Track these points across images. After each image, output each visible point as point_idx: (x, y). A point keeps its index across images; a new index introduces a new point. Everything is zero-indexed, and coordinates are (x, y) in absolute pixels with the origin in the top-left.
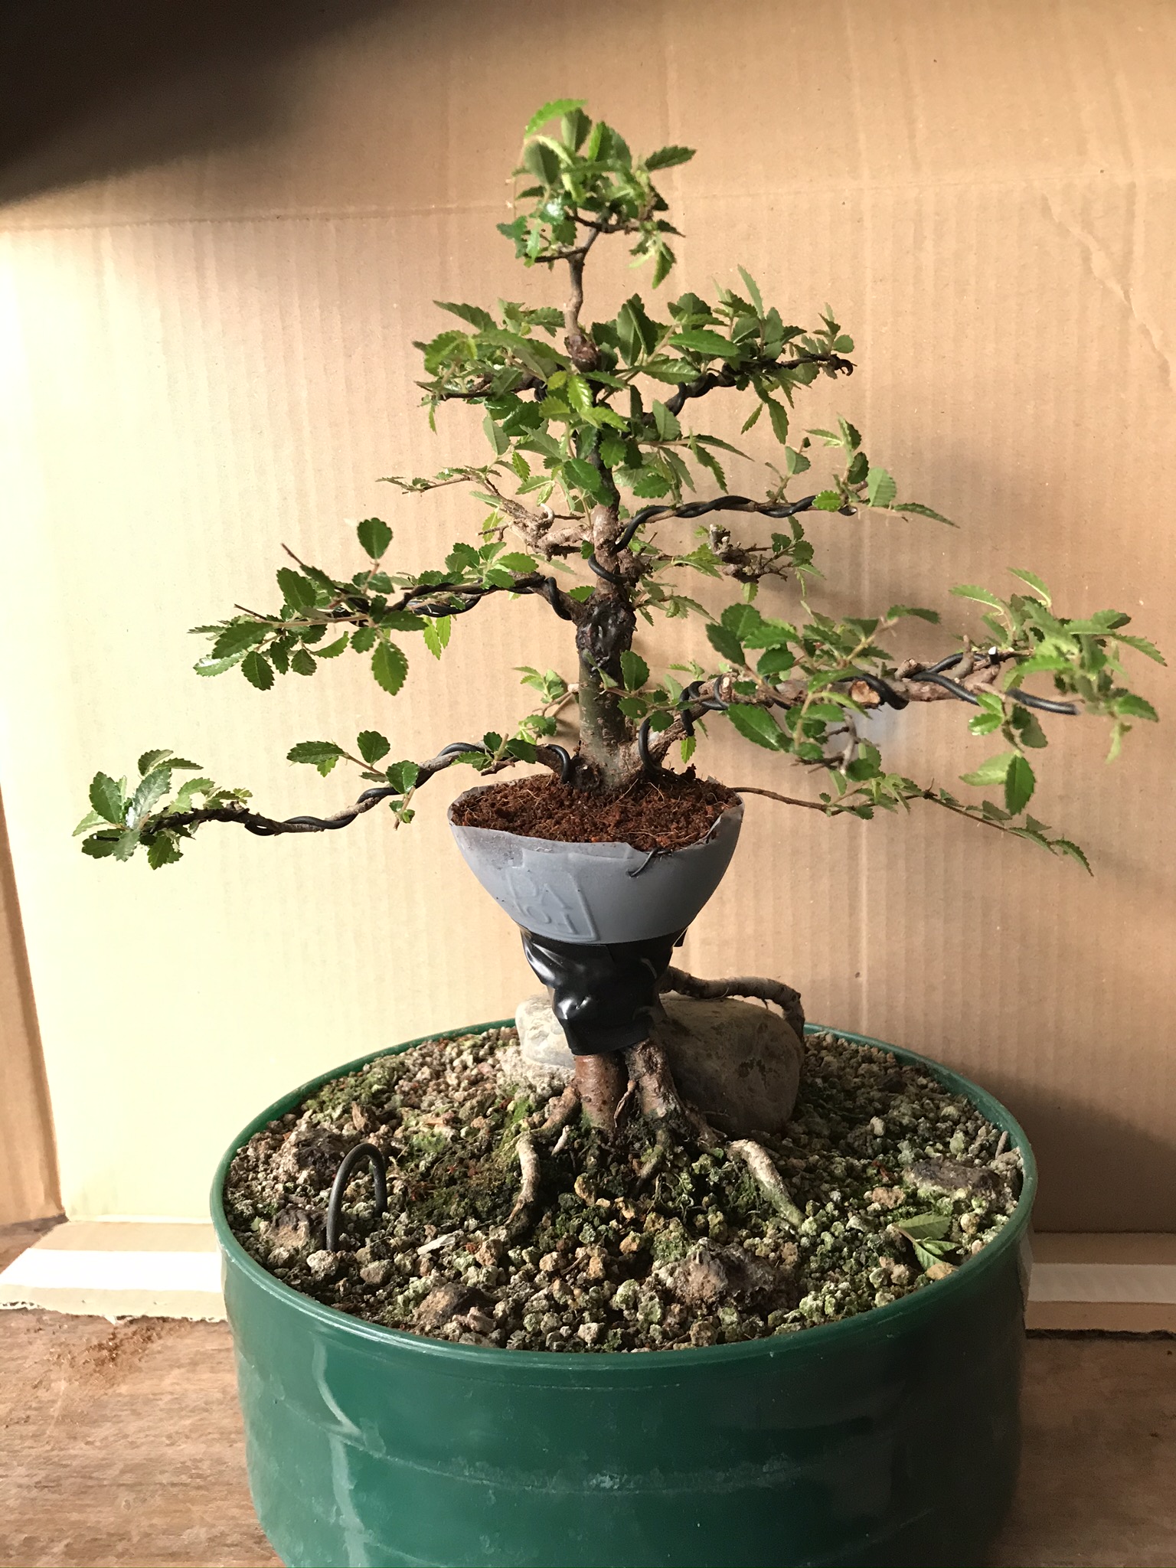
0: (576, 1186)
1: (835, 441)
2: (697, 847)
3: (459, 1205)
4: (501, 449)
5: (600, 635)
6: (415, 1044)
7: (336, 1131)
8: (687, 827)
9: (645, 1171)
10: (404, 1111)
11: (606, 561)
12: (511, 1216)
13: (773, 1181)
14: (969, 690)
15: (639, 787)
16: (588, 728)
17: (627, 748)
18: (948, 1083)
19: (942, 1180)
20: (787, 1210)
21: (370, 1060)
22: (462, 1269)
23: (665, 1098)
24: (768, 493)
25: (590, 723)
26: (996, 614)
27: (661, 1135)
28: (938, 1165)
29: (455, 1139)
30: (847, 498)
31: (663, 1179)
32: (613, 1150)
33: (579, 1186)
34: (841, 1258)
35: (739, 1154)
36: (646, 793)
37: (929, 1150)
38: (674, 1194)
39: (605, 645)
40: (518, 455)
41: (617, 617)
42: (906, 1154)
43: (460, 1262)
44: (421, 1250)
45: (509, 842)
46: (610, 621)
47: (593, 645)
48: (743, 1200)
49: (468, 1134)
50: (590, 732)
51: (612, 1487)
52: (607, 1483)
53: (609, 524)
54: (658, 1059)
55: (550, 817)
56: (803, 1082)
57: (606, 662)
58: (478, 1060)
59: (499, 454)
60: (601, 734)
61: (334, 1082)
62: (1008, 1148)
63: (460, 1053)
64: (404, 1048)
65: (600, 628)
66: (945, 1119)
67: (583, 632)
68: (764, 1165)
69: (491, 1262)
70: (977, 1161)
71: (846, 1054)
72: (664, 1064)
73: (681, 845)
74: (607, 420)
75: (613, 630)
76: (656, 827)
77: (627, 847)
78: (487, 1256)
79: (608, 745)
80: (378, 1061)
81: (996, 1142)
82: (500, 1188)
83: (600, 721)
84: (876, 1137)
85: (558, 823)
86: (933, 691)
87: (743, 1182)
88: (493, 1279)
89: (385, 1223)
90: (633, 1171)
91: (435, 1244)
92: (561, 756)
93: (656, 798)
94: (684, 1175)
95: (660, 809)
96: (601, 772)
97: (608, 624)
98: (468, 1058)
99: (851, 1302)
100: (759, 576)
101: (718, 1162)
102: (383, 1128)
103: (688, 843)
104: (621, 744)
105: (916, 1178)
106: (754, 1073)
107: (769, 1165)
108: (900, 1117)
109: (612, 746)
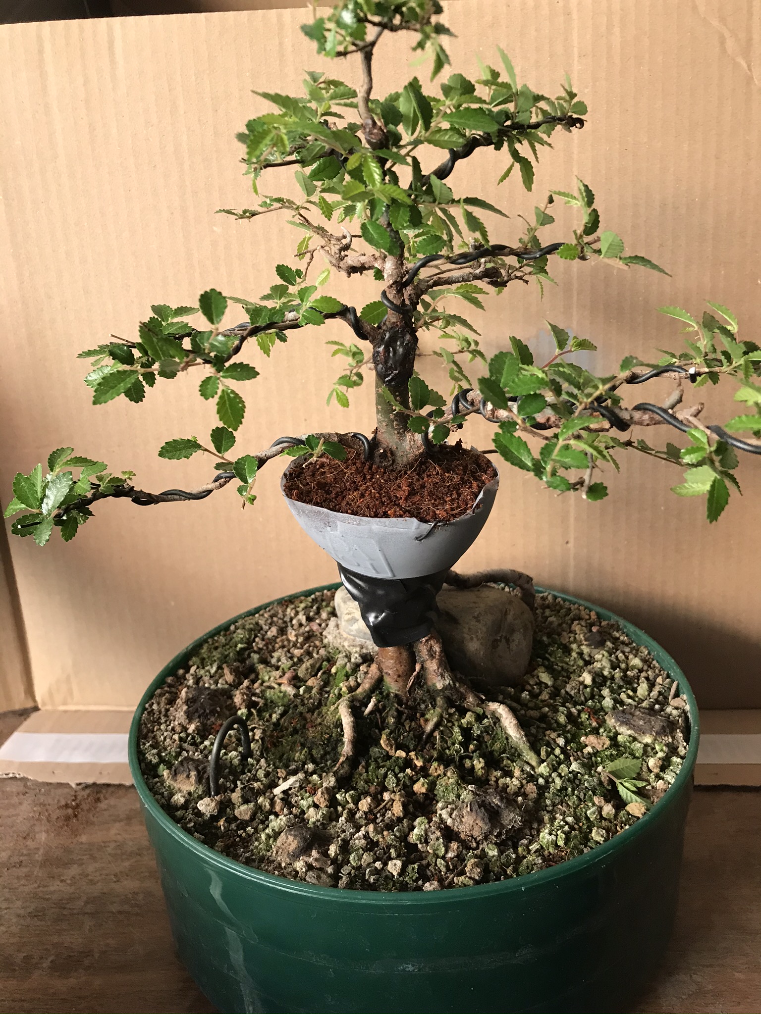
0: (382, 742)
1: (575, 202)
2: (467, 517)
3: (301, 753)
4: (310, 191)
5: (391, 355)
6: (265, 607)
7: (213, 687)
8: (458, 499)
9: (429, 727)
10: (260, 667)
11: (394, 297)
12: (337, 765)
13: (518, 736)
14: (680, 419)
15: (421, 463)
16: (383, 421)
17: (412, 435)
18: (634, 637)
19: (634, 726)
20: (528, 755)
21: (234, 621)
22: (305, 809)
23: (442, 676)
24: (520, 240)
25: (384, 418)
26: (691, 329)
27: (440, 701)
28: (631, 714)
29: (296, 696)
30: (583, 248)
31: (442, 732)
32: (406, 711)
33: (384, 742)
34: (567, 795)
35: (493, 713)
36: (427, 468)
37: (623, 696)
38: (449, 743)
39: (395, 362)
40: (323, 198)
41: (404, 339)
42: (608, 702)
43: (304, 803)
44: (277, 791)
45: (327, 515)
46: (398, 343)
47: (386, 362)
48: (497, 746)
49: (304, 692)
50: (384, 424)
51: (413, 971)
52: (410, 968)
53: (397, 268)
54: (437, 648)
55: (356, 489)
56: (534, 640)
57: (396, 375)
58: (309, 619)
59: (308, 196)
60: (393, 425)
61: (210, 640)
62: (677, 695)
63: (297, 613)
64: (257, 610)
65: (391, 349)
66: (633, 667)
67: (378, 352)
68: (512, 724)
69: (325, 804)
70: (657, 707)
71: (563, 611)
72: (441, 652)
73: (455, 516)
74: (395, 195)
75: (401, 350)
76: (435, 500)
77: (415, 521)
78: (322, 800)
79: (398, 433)
80: (240, 622)
81: (669, 689)
82: (329, 739)
83: (392, 416)
84: (586, 687)
85: (362, 496)
87: (497, 734)
88: (327, 818)
89: (249, 767)
90: (420, 726)
91: (284, 786)
92: (363, 442)
93: (434, 473)
94: (456, 730)
95: (437, 483)
96: (392, 453)
97: (396, 346)
98: (302, 618)
99: (576, 836)
100: (507, 282)
101: (480, 718)
102: (246, 683)
103: (460, 514)
104: (408, 432)
105: (616, 722)
106: (502, 645)
107: (515, 724)
108: (602, 669)
109: (401, 434)
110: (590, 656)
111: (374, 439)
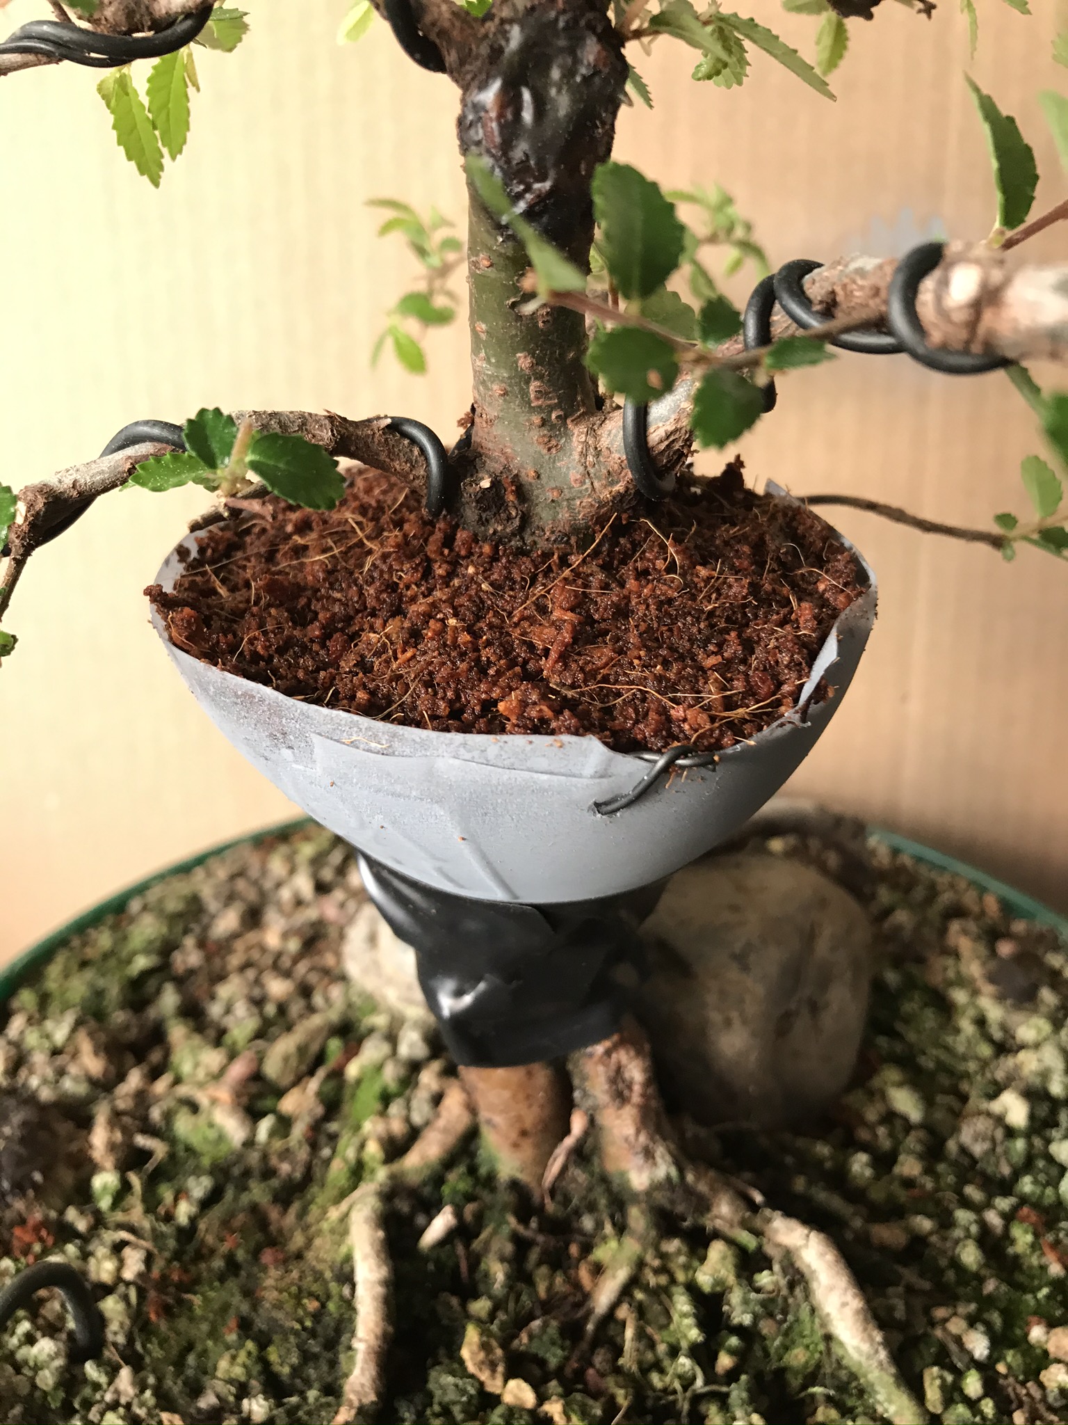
0: (465, 1353)
3: (234, 1358)
5: (527, 116)
7: (49, 1089)
8: (744, 661)
9: (604, 1296)
10: (177, 1032)
13: (865, 1347)
15: (619, 530)
16: (493, 378)
17: (592, 431)
20: (890, 1401)
23: (648, 1154)
25: (497, 365)
29: (249, 1143)
31: (641, 1311)
32: (540, 1239)
33: (472, 1353)
35: (789, 1258)
36: (635, 546)
38: (662, 1348)
39: (541, 149)
41: (577, 61)
46: (556, 74)
47: (506, 145)
48: (798, 1357)
49: (272, 1133)
50: (496, 388)
54: (636, 1072)
55: (397, 611)
56: (871, 985)
57: (541, 198)
60: (524, 394)
65: (527, 95)
67: (477, 108)
72: (647, 1084)
75: (562, 103)
77: (592, 750)
79: (544, 423)
82: (317, 1316)
83: (524, 361)
84: (1010, 1133)
85: (415, 636)
87: (797, 1320)
89: (87, 1391)
90: (577, 1286)
92: (423, 451)
93: (660, 564)
94: (682, 1304)
95: (670, 601)
96: (522, 492)
97: (546, 87)
101: (748, 1265)
102: (134, 1079)
104: (577, 421)
107: (857, 1312)
108: (1045, 1075)
109: (553, 427)
110: (1004, 1028)
111: (466, 442)
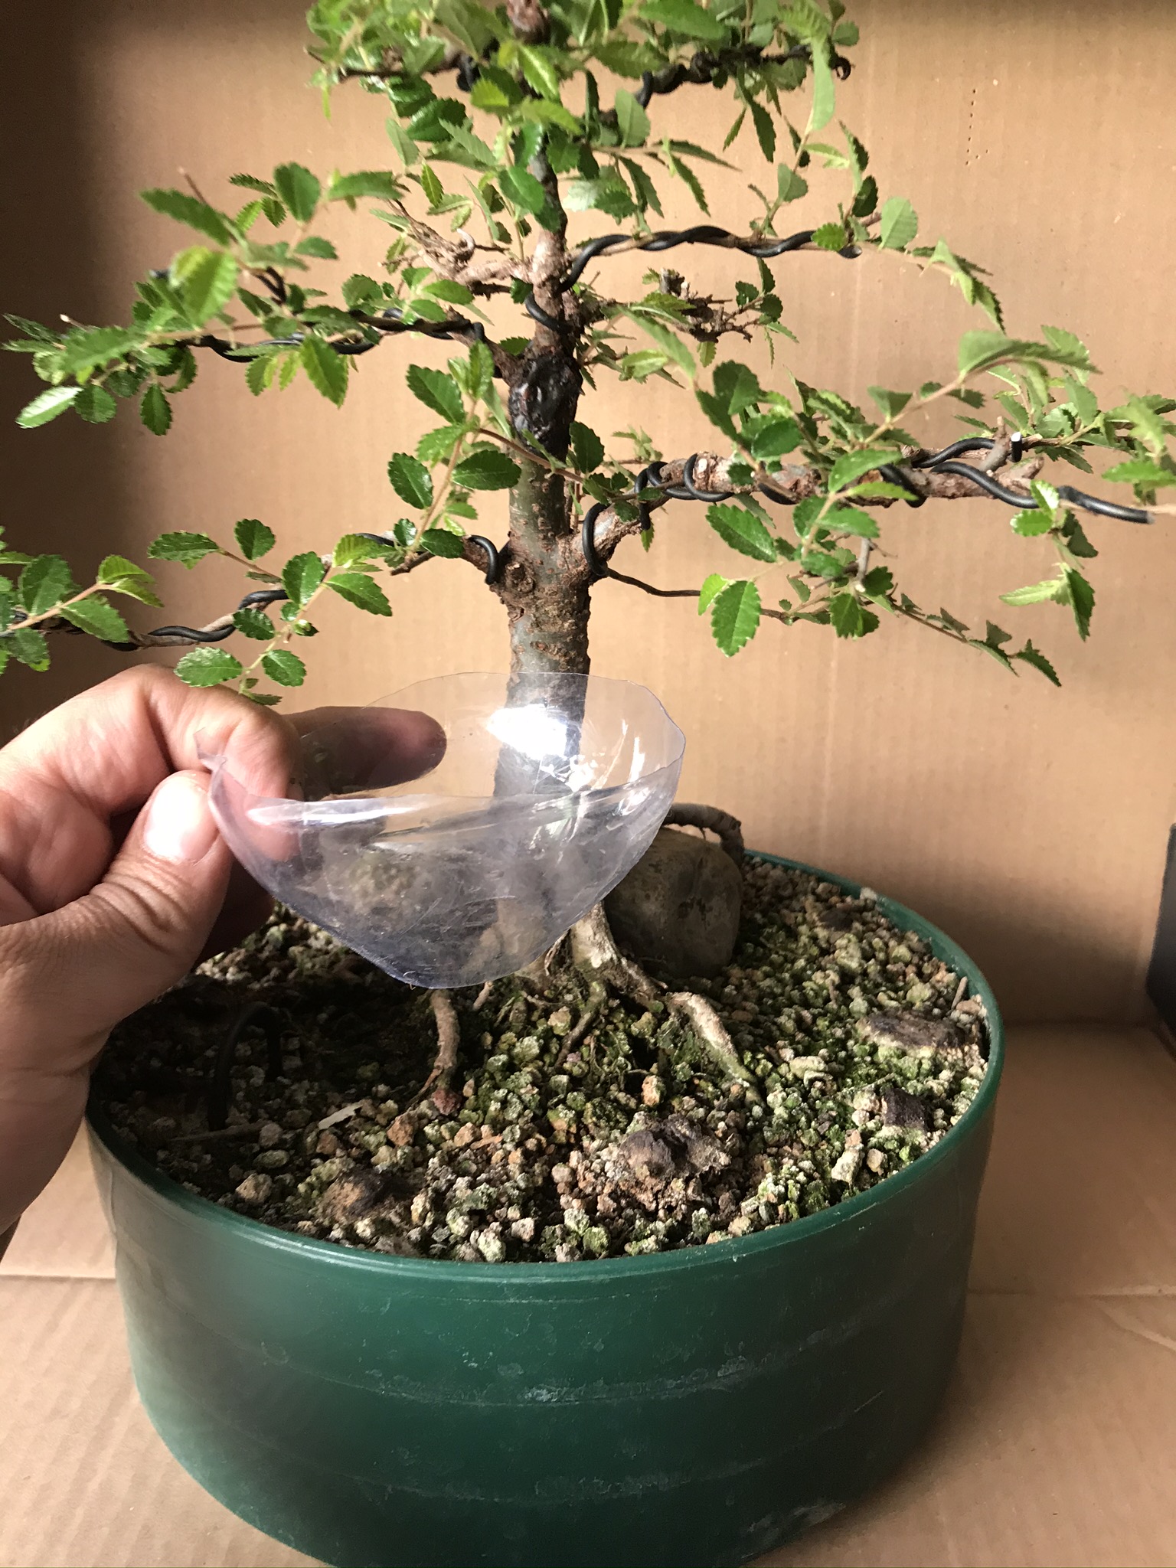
1: (838, 161)
3: (366, 1069)
4: (409, 156)
5: (539, 398)
11: (548, 303)
12: (427, 1084)
13: (721, 1041)
14: (1005, 485)
16: (521, 516)
17: (568, 542)
19: (902, 1035)
22: (372, 1148)
23: (601, 946)
24: (753, 224)
25: (523, 510)
27: (595, 988)
28: (897, 1017)
30: (851, 235)
31: (598, 1038)
35: (680, 1010)
37: (882, 998)
38: (610, 1054)
39: (545, 413)
40: (430, 169)
41: (561, 376)
42: (859, 1004)
43: (372, 1139)
44: (325, 1124)
46: (552, 382)
47: (530, 411)
50: (522, 521)
51: (549, 1401)
52: (544, 1396)
53: (554, 255)
56: (742, 919)
57: (545, 434)
59: (407, 163)
60: (536, 525)
62: (966, 996)
65: (539, 391)
66: (897, 960)
67: (517, 394)
68: (711, 1023)
69: (406, 1140)
70: (936, 1011)
74: (556, 119)
75: (555, 394)
78: (402, 1134)
79: (545, 538)
81: (955, 990)
83: (536, 508)
86: (960, 485)
87: (686, 1041)
88: (410, 1161)
91: (339, 1116)
92: (487, 550)
94: (622, 1036)
96: (534, 570)
97: (548, 386)
101: (662, 1017)
104: (560, 538)
105: (873, 1031)
106: (694, 914)
107: (716, 1023)
109: (549, 540)
110: (828, 941)
111: (506, 548)
